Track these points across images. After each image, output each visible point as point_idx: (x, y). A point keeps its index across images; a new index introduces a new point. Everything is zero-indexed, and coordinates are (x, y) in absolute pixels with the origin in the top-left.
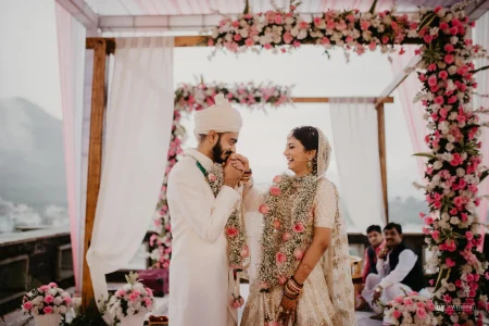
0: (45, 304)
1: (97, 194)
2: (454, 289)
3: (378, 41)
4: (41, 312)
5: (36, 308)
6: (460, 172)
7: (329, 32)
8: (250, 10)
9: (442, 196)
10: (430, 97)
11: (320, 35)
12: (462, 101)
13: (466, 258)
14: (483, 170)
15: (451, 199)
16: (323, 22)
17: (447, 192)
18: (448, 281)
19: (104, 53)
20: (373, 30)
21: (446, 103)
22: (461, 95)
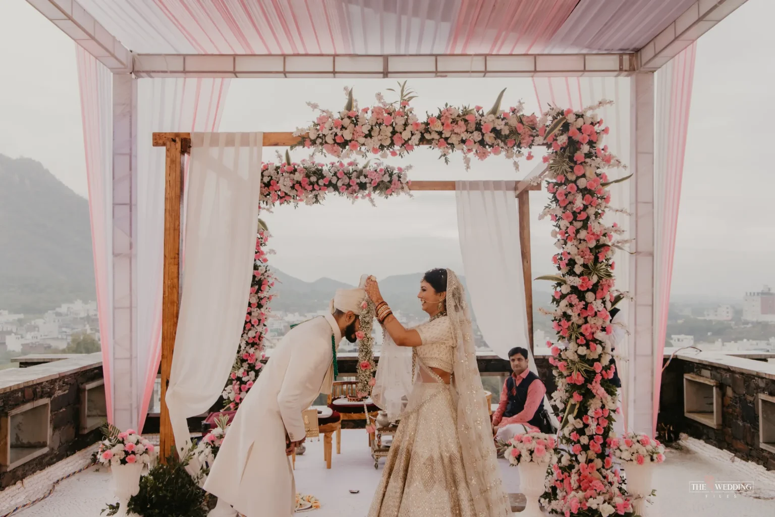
0: (127, 453)
1: (175, 324)
2: (580, 426)
3: (502, 144)
4: (123, 462)
5: (117, 457)
6: (590, 296)
7: (446, 134)
8: (354, 104)
9: (570, 323)
10: (559, 212)
11: (436, 137)
12: (592, 217)
13: (594, 391)
14: (615, 294)
15: (579, 326)
16: (439, 123)
17: (575, 319)
18: (575, 418)
19: (178, 154)
20: (496, 132)
21: (575, 219)
22: (591, 211)
